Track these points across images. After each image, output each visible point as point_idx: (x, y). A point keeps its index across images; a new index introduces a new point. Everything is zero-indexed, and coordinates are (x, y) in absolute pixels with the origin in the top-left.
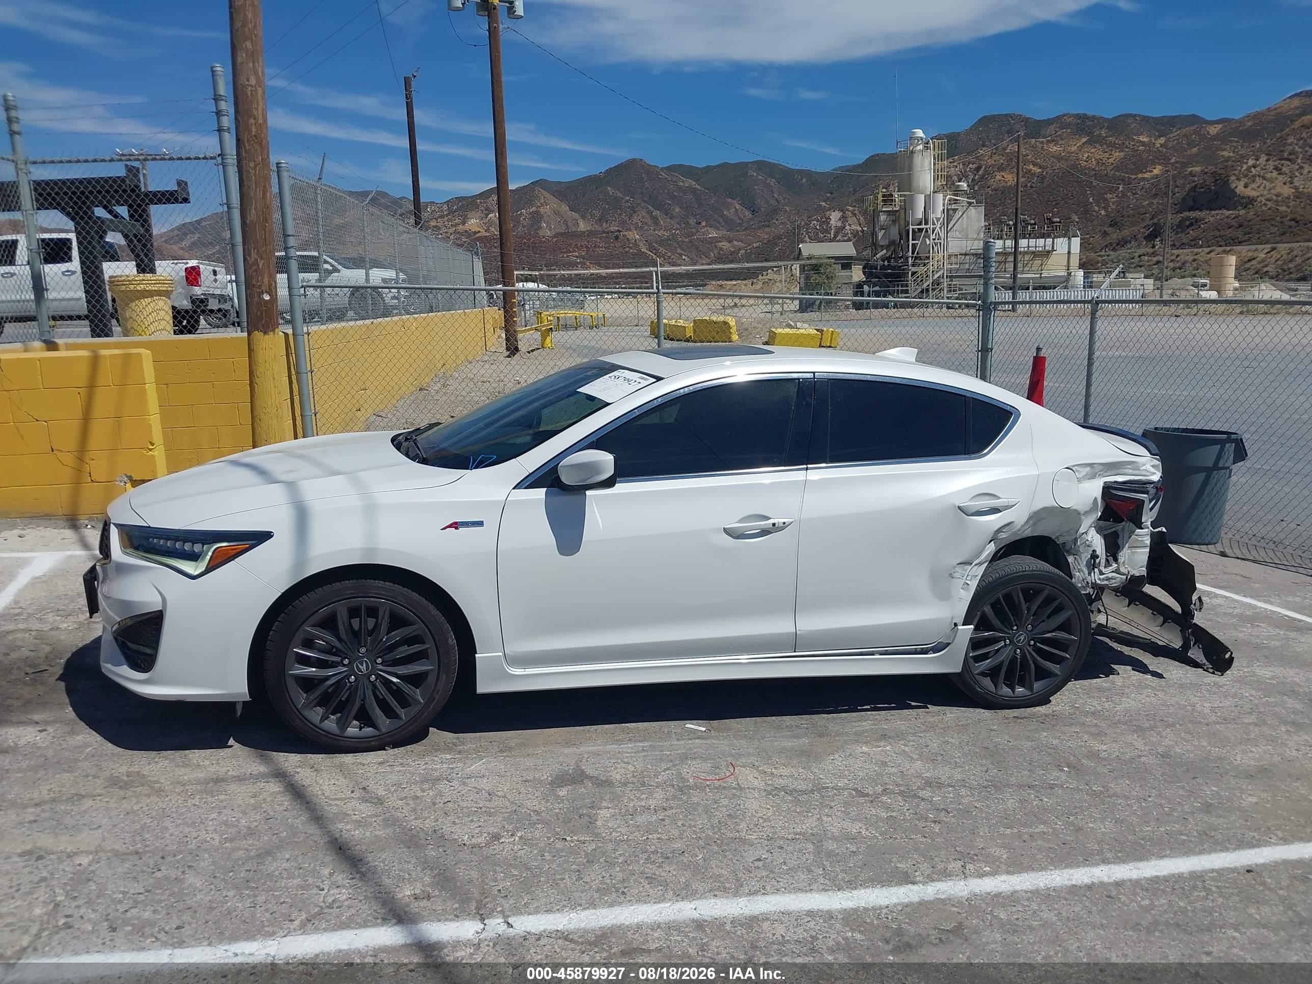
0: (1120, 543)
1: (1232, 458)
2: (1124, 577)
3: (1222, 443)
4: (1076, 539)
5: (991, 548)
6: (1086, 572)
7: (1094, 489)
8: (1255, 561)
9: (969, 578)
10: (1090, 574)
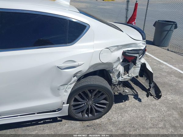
0: (130, 67)
1: (174, 28)
2: (130, 78)
3: (172, 25)
4: (113, 69)
5: (75, 78)
6: (117, 78)
7: (119, 54)
8: (175, 52)
9: (67, 89)
10: (118, 78)
